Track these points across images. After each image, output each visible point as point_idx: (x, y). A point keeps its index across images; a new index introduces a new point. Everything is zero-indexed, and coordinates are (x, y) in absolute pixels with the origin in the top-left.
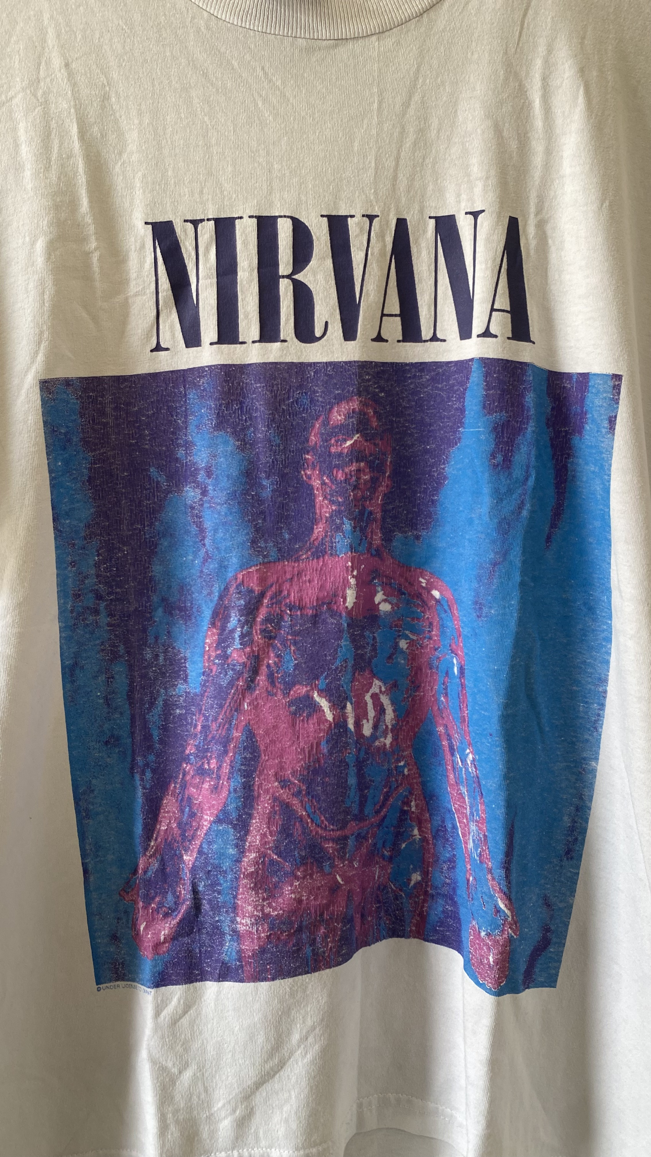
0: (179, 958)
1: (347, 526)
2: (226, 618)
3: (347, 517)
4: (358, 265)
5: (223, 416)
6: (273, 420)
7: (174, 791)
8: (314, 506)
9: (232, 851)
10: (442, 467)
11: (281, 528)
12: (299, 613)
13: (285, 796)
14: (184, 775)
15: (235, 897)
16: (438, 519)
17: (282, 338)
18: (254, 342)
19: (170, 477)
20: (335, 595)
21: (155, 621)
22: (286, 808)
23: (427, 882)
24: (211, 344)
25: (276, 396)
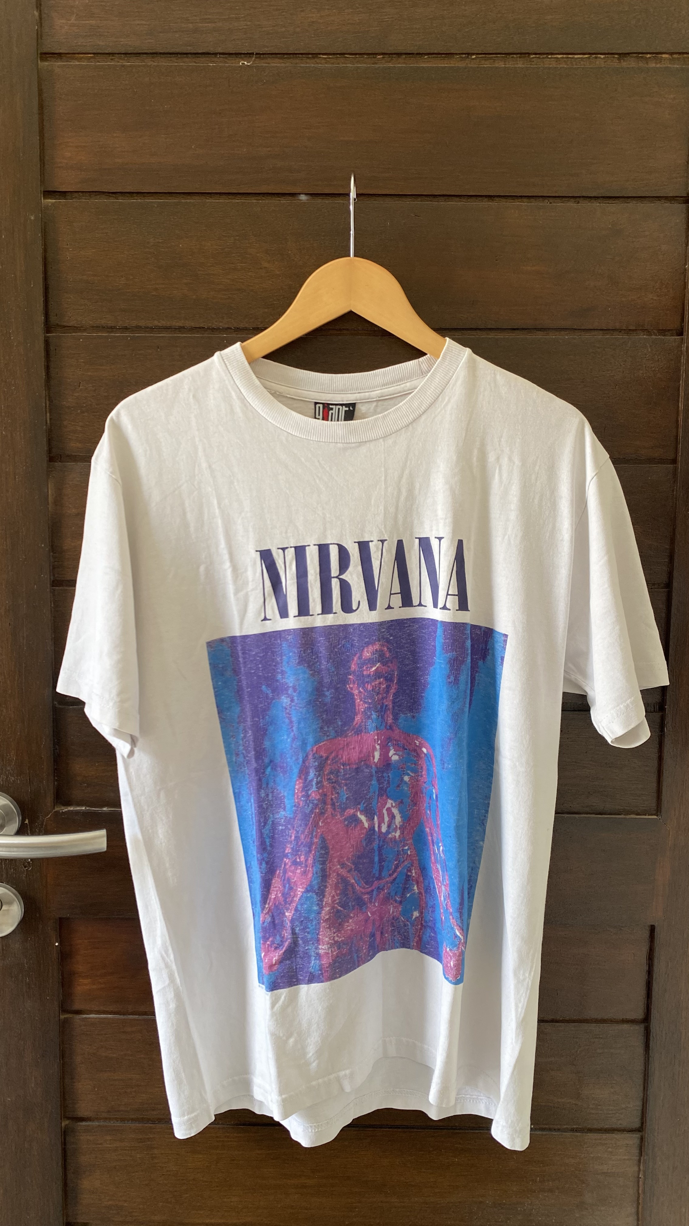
0: (284, 973)
1: (374, 716)
2: (307, 773)
3: (374, 711)
4: (376, 568)
5: (302, 657)
6: (330, 658)
7: (279, 875)
8: (355, 705)
9: (315, 908)
10: (427, 677)
11: (337, 719)
12: (348, 767)
13: (343, 873)
14: (285, 865)
15: (318, 934)
16: (425, 707)
17: (334, 612)
18: (318, 614)
19: (273, 691)
20: (369, 756)
21: (266, 775)
22: (343, 880)
23: (422, 918)
24: (295, 617)
25: (331, 644)
